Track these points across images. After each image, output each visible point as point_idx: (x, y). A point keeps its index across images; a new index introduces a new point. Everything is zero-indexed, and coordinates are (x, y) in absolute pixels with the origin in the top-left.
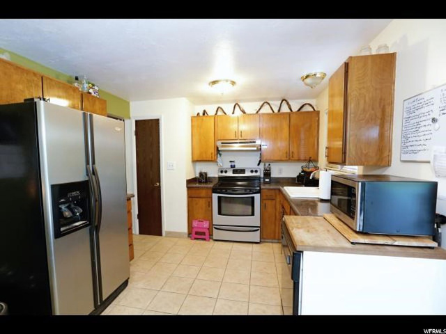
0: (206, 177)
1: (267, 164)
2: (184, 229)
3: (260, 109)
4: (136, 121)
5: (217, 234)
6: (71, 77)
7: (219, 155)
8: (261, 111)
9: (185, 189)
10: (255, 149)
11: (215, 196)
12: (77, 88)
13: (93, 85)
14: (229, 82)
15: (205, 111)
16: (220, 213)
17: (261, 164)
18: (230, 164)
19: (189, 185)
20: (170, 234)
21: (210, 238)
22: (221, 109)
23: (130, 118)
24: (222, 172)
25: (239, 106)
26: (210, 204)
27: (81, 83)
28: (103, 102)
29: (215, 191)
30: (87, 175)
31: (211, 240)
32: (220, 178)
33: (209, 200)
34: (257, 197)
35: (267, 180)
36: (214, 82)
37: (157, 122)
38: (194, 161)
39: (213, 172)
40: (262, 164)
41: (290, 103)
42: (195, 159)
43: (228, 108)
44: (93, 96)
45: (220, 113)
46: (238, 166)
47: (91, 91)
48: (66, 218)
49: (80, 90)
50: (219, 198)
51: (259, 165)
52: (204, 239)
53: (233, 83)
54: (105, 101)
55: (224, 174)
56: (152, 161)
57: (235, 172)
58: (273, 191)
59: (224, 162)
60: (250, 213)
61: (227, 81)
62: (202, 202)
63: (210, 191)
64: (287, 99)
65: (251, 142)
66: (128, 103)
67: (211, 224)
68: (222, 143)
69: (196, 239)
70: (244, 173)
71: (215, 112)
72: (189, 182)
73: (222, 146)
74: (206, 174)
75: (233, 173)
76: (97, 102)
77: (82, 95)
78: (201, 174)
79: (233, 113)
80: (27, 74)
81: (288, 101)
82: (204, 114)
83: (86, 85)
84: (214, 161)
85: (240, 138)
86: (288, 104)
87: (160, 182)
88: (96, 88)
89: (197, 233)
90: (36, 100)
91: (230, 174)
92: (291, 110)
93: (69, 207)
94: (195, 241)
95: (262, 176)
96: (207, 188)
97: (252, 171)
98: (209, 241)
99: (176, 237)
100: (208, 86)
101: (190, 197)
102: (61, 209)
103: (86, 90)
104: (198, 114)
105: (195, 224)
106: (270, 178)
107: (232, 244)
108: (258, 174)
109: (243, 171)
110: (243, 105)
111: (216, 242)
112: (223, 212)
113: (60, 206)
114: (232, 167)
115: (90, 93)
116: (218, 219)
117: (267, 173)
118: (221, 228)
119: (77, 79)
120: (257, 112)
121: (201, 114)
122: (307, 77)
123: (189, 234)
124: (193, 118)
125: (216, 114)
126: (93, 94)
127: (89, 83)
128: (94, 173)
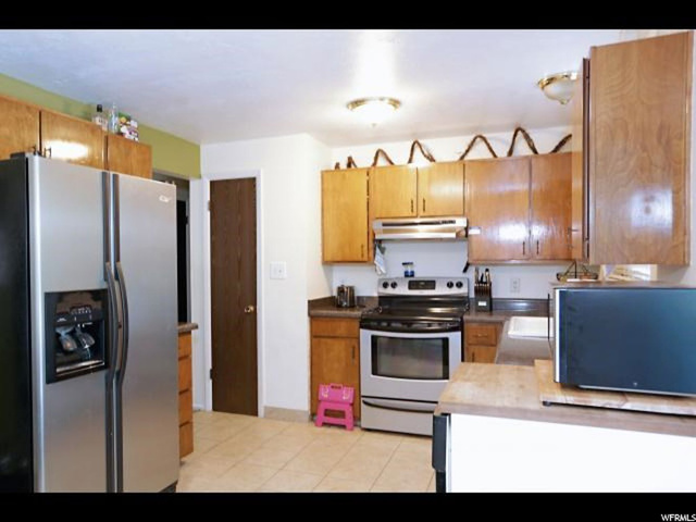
0: (352, 297)
1: (482, 270)
2: (302, 403)
3: (467, 151)
4: (213, 183)
5: (369, 416)
6: (89, 106)
7: (378, 251)
8: (470, 156)
9: (306, 319)
10: (453, 235)
11: (366, 336)
12: (100, 127)
13: (129, 119)
14: (387, 101)
15: (350, 159)
16: (375, 372)
17: (470, 268)
18: (403, 269)
19: (313, 312)
20: (275, 413)
21: (355, 425)
22: (384, 154)
23: (200, 177)
24: (385, 285)
25: (420, 146)
26: (355, 352)
27: (107, 117)
28: (145, 149)
29: (365, 323)
30: (106, 279)
31: (357, 430)
32: (383, 299)
33: (354, 342)
34: (455, 338)
35: (482, 304)
36: (357, 103)
37: (252, 182)
38: (329, 263)
39: (367, 285)
40: (472, 270)
41: (531, 136)
42: (329, 258)
43: (399, 152)
44: (128, 140)
45: (382, 162)
46: (420, 274)
47: (124, 129)
48: (67, 353)
49: (105, 129)
50: (374, 338)
51: (465, 270)
52: (343, 427)
53: (395, 103)
54: (149, 148)
55: (390, 291)
56: (240, 262)
57: (413, 285)
58: (491, 327)
59: (391, 264)
60: (441, 374)
61: (382, 99)
62: (339, 348)
63: (357, 324)
64: (522, 127)
65: (445, 222)
66: (198, 148)
67: (357, 394)
68: (384, 225)
69: (324, 424)
70: (434, 288)
71: (372, 161)
72: (313, 305)
73: (385, 232)
74: (352, 289)
75: (410, 288)
76: (135, 150)
77: (107, 138)
78: (341, 290)
79: (410, 161)
80: (17, 109)
81: (527, 131)
82: (349, 165)
83: (115, 120)
84: (365, 261)
85: (421, 213)
86: (527, 137)
87: (255, 304)
88: (133, 124)
89: (327, 413)
90: (27, 155)
91: (403, 290)
92: (535, 152)
93: (72, 334)
94: (324, 429)
95: (472, 295)
96: (350, 318)
97: (450, 285)
98: (352, 430)
99: (284, 420)
100: (345, 109)
101: (315, 336)
102: (59, 335)
103: (114, 129)
104: (337, 166)
105: (325, 393)
106: (491, 301)
107: (400, 438)
108: (463, 291)
109: (431, 284)
110: (430, 144)
111: (368, 434)
112: (382, 369)
113: (58, 331)
114: (406, 275)
115: (121, 134)
116: (372, 385)
117: (483, 289)
118: (378, 403)
119: (99, 109)
120: (462, 158)
121: (343, 166)
122: (551, 80)
123: (313, 414)
124: (324, 174)
125: (375, 164)
126: (127, 136)
127: (120, 116)
128: (117, 278)
